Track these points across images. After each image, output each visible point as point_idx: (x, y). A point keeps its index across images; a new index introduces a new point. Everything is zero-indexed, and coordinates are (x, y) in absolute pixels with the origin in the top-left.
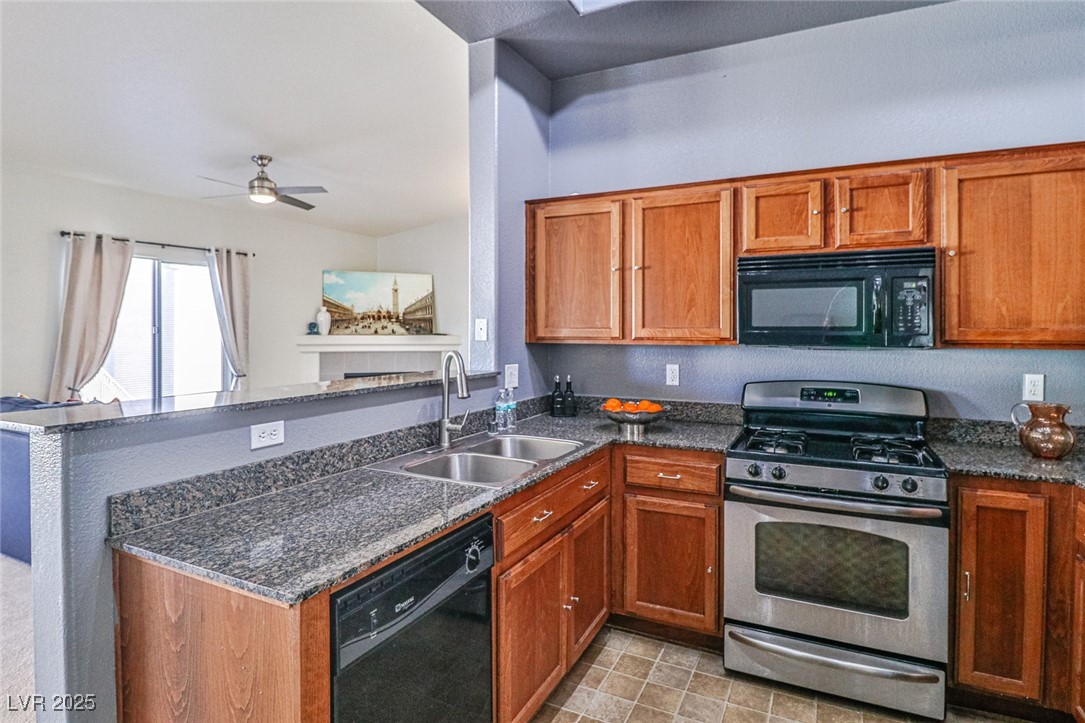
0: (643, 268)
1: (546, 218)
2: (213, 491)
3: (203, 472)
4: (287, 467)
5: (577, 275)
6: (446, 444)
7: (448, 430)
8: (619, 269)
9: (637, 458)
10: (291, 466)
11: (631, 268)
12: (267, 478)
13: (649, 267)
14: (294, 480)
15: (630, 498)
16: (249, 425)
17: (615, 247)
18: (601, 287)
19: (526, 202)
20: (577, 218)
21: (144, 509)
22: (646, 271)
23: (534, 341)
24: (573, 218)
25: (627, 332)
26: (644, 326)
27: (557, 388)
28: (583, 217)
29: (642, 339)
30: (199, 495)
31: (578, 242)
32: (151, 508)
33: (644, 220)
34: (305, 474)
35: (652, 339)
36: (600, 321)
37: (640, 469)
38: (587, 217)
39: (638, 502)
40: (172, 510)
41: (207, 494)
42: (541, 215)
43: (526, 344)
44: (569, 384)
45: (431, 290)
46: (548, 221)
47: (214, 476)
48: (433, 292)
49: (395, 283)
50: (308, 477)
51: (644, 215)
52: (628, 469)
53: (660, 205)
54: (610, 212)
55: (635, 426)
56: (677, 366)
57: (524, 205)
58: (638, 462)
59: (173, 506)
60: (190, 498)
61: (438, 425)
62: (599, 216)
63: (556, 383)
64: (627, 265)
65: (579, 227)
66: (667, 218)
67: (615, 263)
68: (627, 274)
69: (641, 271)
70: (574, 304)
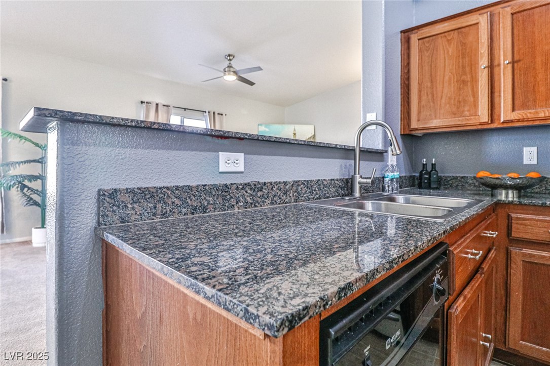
0: (513, 62)
1: (419, 39)
2: (188, 200)
3: (181, 184)
4: (246, 192)
5: (447, 78)
6: (357, 194)
7: (359, 183)
8: (488, 67)
9: (523, 216)
10: (249, 192)
11: (499, 65)
12: (232, 197)
13: (519, 61)
14: (251, 203)
15: (514, 250)
16: (218, 152)
17: (484, 50)
18: (469, 84)
19: (401, 32)
20: (446, 34)
21: (130, 206)
22: (516, 65)
23: (407, 132)
24: (443, 35)
25: (496, 117)
26: (513, 110)
27: (423, 168)
28: (452, 32)
29: (512, 121)
30: (177, 202)
31: (448, 52)
32: (135, 206)
33: (512, 23)
34: (260, 200)
35: (523, 120)
36: (469, 111)
37: (526, 225)
38: (456, 31)
39: (525, 255)
40: (154, 211)
41: (184, 201)
42: (414, 38)
43: (401, 135)
44: (433, 165)
45: (313, 134)
46: (420, 41)
47: (190, 188)
48: (314, 135)
49: (295, 130)
50: (261, 203)
51: (513, 20)
52: (514, 225)
53: (529, 7)
54: (478, 23)
55: (510, 192)
56: (536, 148)
57: (400, 35)
58: (524, 219)
59: (155, 208)
60: (170, 203)
61: (352, 179)
62: (467, 28)
63: (424, 164)
64: (496, 63)
65: (448, 40)
66: (536, 17)
67: (483, 63)
68: (496, 70)
69: (510, 66)
70: (443, 101)
